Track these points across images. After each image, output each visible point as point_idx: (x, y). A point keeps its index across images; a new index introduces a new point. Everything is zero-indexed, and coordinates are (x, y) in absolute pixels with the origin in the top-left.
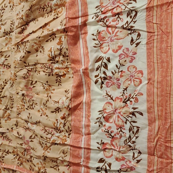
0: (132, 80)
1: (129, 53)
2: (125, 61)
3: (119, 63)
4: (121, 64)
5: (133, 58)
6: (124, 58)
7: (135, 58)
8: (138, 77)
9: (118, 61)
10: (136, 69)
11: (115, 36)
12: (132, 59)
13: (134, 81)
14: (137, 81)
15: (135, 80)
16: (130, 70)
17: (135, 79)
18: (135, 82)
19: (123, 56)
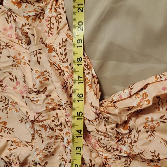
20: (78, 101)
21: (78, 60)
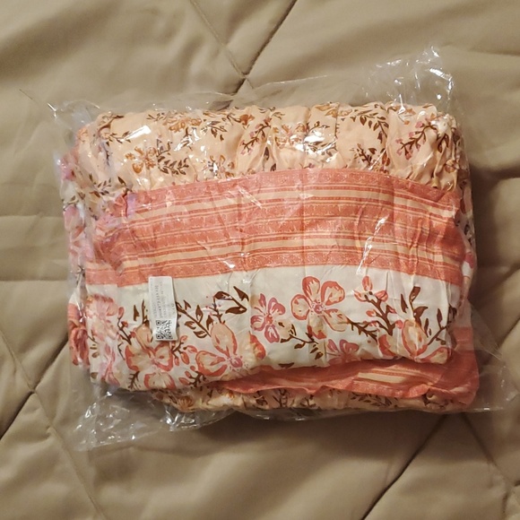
0: (328, 308)
1: (262, 314)
2: (281, 324)
3: (288, 340)
4: (291, 337)
5: (273, 304)
6: (273, 327)
7: (274, 300)
8: (320, 292)
9: (284, 343)
10: (300, 296)
11: (227, 353)
12: (274, 308)
13: (329, 303)
14: (331, 296)
15: (329, 301)
16: (303, 314)
17: (326, 300)
18: (332, 300)
19: (271, 330)
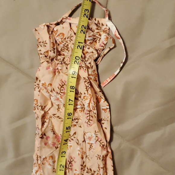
20: (68, 118)
21: (71, 87)
